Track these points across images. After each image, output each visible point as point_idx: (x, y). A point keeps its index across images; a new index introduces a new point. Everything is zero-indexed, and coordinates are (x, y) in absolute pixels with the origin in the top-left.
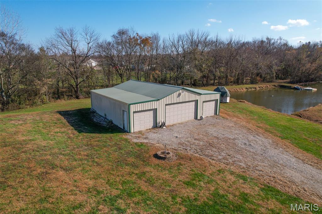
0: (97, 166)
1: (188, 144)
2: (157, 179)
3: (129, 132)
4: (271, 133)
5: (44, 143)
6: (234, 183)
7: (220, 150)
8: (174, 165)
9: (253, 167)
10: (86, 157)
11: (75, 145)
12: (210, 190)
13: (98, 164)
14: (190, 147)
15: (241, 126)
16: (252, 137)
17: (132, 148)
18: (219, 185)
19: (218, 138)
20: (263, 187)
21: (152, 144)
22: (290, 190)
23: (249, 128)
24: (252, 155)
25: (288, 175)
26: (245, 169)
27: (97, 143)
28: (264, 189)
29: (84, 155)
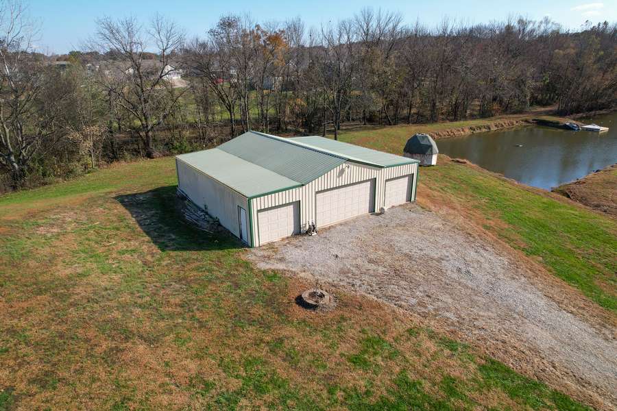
0: (200, 327)
1: (357, 272)
2: (302, 352)
3: (250, 245)
4: (509, 240)
5: (103, 282)
6: (434, 356)
7: (413, 284)
8: (332, 320)
9: (470, 321)
10: (179, 309)
11: (157, 282)
12: (392, 374)
13: (202, 325)
14: (361, 280)
15: (454, 227)
16: (473, 253)
17: (257, 282)
18: (408, 362)
19: (410, 257)
20: (483, 362)
21: (292, 272)
22: (529, 367)
23: (469, 231)
24: (470, 295)
25: (529, 335)
26: (455, 326)
27: (195, 273)
28: (483, 366)
29: (176, 305)
